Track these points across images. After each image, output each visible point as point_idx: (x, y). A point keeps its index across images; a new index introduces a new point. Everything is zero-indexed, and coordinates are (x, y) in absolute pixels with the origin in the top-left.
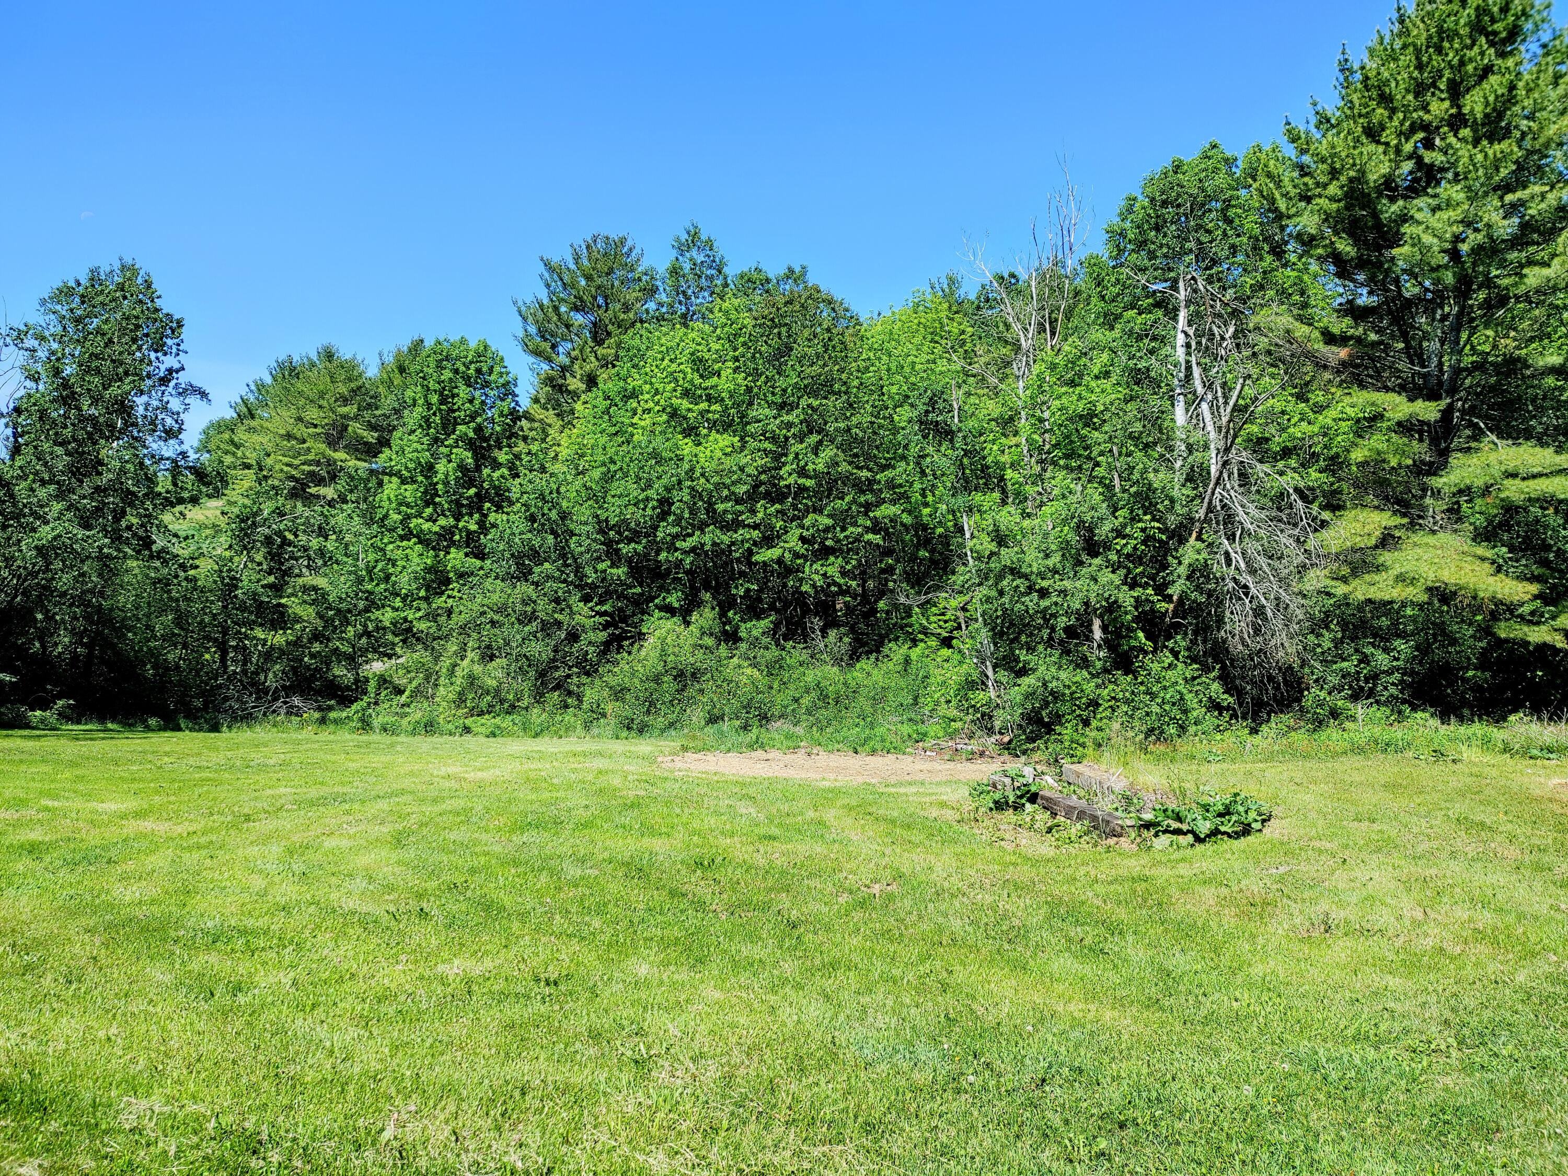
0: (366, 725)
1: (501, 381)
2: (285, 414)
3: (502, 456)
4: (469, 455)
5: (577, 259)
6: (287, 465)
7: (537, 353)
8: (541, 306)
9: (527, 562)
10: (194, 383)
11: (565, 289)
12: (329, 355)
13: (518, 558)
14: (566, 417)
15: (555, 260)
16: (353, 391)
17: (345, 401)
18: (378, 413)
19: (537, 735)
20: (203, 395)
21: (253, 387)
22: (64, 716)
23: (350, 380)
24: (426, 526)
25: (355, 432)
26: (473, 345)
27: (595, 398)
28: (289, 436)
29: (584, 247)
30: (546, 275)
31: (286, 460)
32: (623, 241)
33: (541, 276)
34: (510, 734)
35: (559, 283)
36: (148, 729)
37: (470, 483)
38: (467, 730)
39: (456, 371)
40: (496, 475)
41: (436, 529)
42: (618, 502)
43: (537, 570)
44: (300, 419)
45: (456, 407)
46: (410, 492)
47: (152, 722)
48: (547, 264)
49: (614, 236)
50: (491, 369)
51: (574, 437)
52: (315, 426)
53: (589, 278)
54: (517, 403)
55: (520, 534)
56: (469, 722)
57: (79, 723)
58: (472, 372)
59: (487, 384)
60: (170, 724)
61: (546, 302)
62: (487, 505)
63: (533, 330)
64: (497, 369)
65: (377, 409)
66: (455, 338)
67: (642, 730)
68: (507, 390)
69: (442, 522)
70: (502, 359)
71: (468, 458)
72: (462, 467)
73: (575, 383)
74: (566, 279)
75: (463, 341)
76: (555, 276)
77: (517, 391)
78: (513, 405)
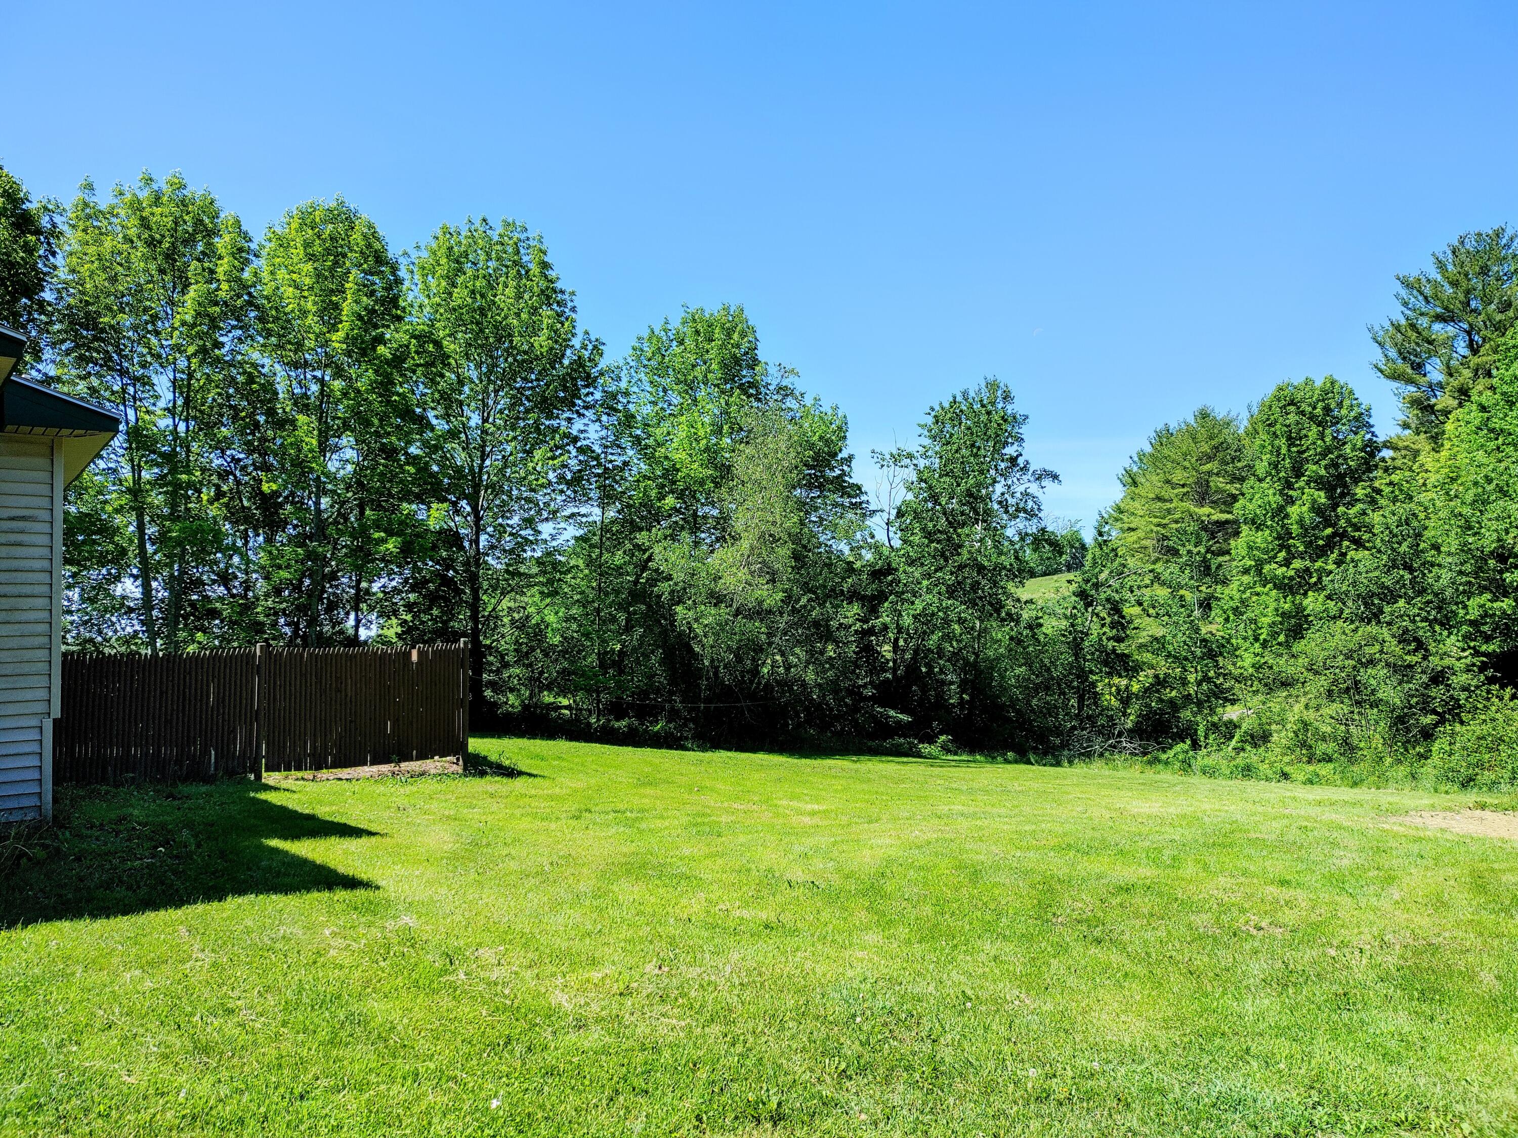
0: (1186, 766)
1: (1353, 414)
2: (1154, 478)
3: (1360, 491)
4: (1322, 494)
5: (1441, 266)
6: (1159, 525)
7: (1395, 376)
8: (1398, 328)
9: (1376, 601)
10: (1047, 468)
11: (1428, 302)
12: (1204, 415)
13: (1366, 599)
14: (1436, 439)
15: (1413, 273)
16: (1216, 448)
17: (1210, 458)
18: (1239, 465)
19: (1355, 784)
20: (1055, 477)
21: (1136, 459)
22: (946, 749)
23: (1211, 438)
24: (1281, 571)
25: (1217, 487)
26: (1319, 383)
27: (1469, 413)
28: (1159, 499)
29: (1449, 252)
30: (1404, 293)
31: (1155, 520)
32: (1498, 234)
33: (1397, 296)
34: (1328, 782)
35: (1421, 298)
36: (1007, 761)
37: (1328, 523)
38: (1285, 776)
39: (1303, 413)
40: (1352, 511)
41: (1291, 573)
42: (1494, 525)
43: (1387, 609)
44: (1168, 482)
45: (1304, 448)
46: (1262, 538)
47: (1010, 755)
48: (1406, 284)
49: (1487, 229)
50: (1340, 405)
51: (1442, 460)
52: (1183, 486)
53: (1455, 284)
54: (1373, 434)
55: (1367, 572)
56: (1287, 769)
57: (956, 754)
58: (1318, 411)
59: (1337, 421)
60: (1023, 758)
61: (1403, 322)
62: (1346, 543)
63: (1393, 353)
64: (1347, 403)
65: (1239, 461)
66: (1298, 380)
67: (1467, 783)
68: (1361, 422)
69: (1297, 564)
70: (1351, 392)
71: (1322, 497)
72: (1317, 509)
73: (1443, 400)
74: (1428, 291)
75: (1308, 382)
76: (1415, 292)
77: (1371, 421)
78: (1368, 436)
